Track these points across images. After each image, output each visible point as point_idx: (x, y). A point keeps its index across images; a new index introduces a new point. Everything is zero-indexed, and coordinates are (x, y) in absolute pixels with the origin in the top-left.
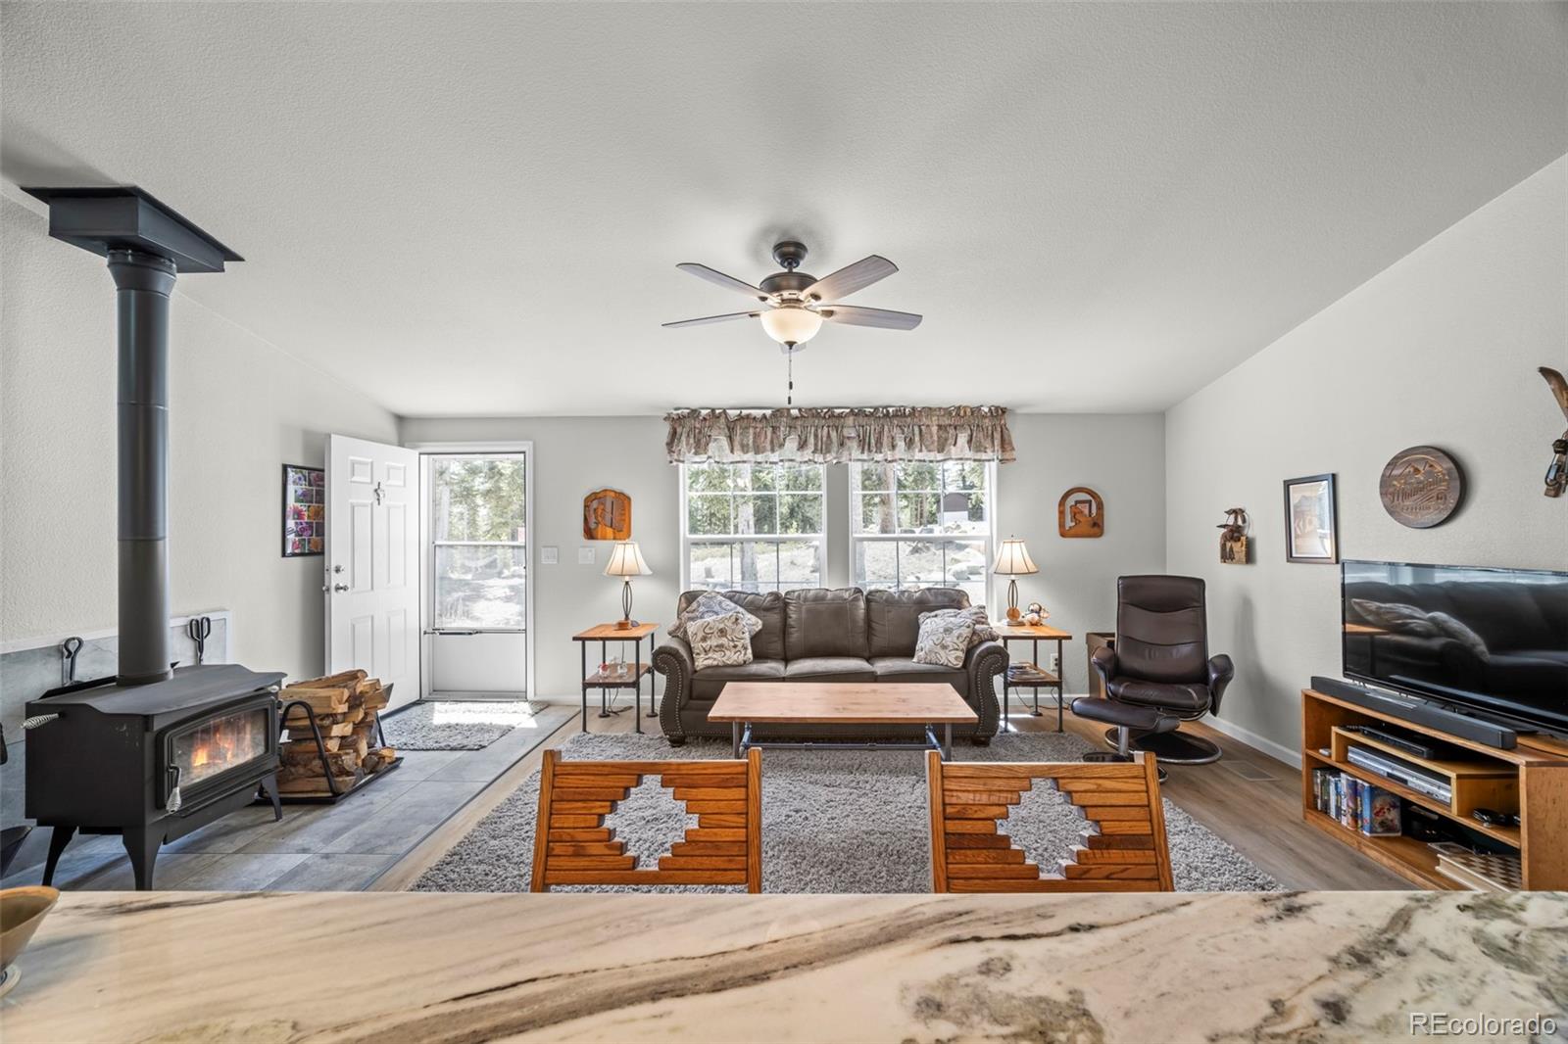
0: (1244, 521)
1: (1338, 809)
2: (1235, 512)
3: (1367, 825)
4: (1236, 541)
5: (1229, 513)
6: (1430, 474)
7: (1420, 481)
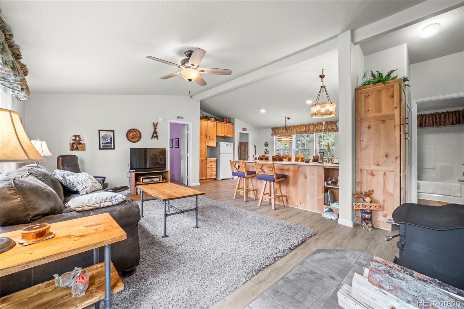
0: (80, 138)
2: (76, 136)
4: (77, 144)
5: (74, 136)
6: (136, 134)
7: (135, 135)
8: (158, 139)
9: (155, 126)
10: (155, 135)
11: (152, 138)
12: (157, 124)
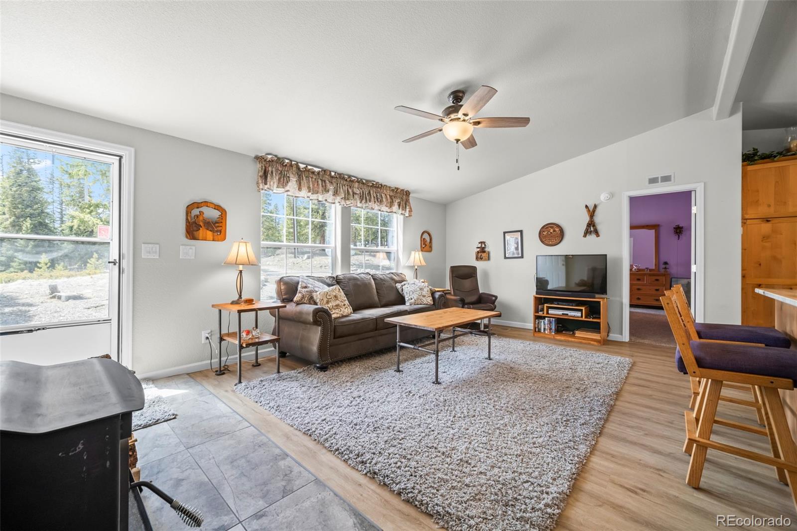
0: (485, 245)
1: (545, 329)
2: (481, 243)
3: (553, 331)
4: (482, 253)
5: (479, 243)
6: (554, 231)
7: (551, 233)
8: (598, 235)
9: (592, 212)
10: (591, 229)
11: (585, 236)
12: (595, 206)
